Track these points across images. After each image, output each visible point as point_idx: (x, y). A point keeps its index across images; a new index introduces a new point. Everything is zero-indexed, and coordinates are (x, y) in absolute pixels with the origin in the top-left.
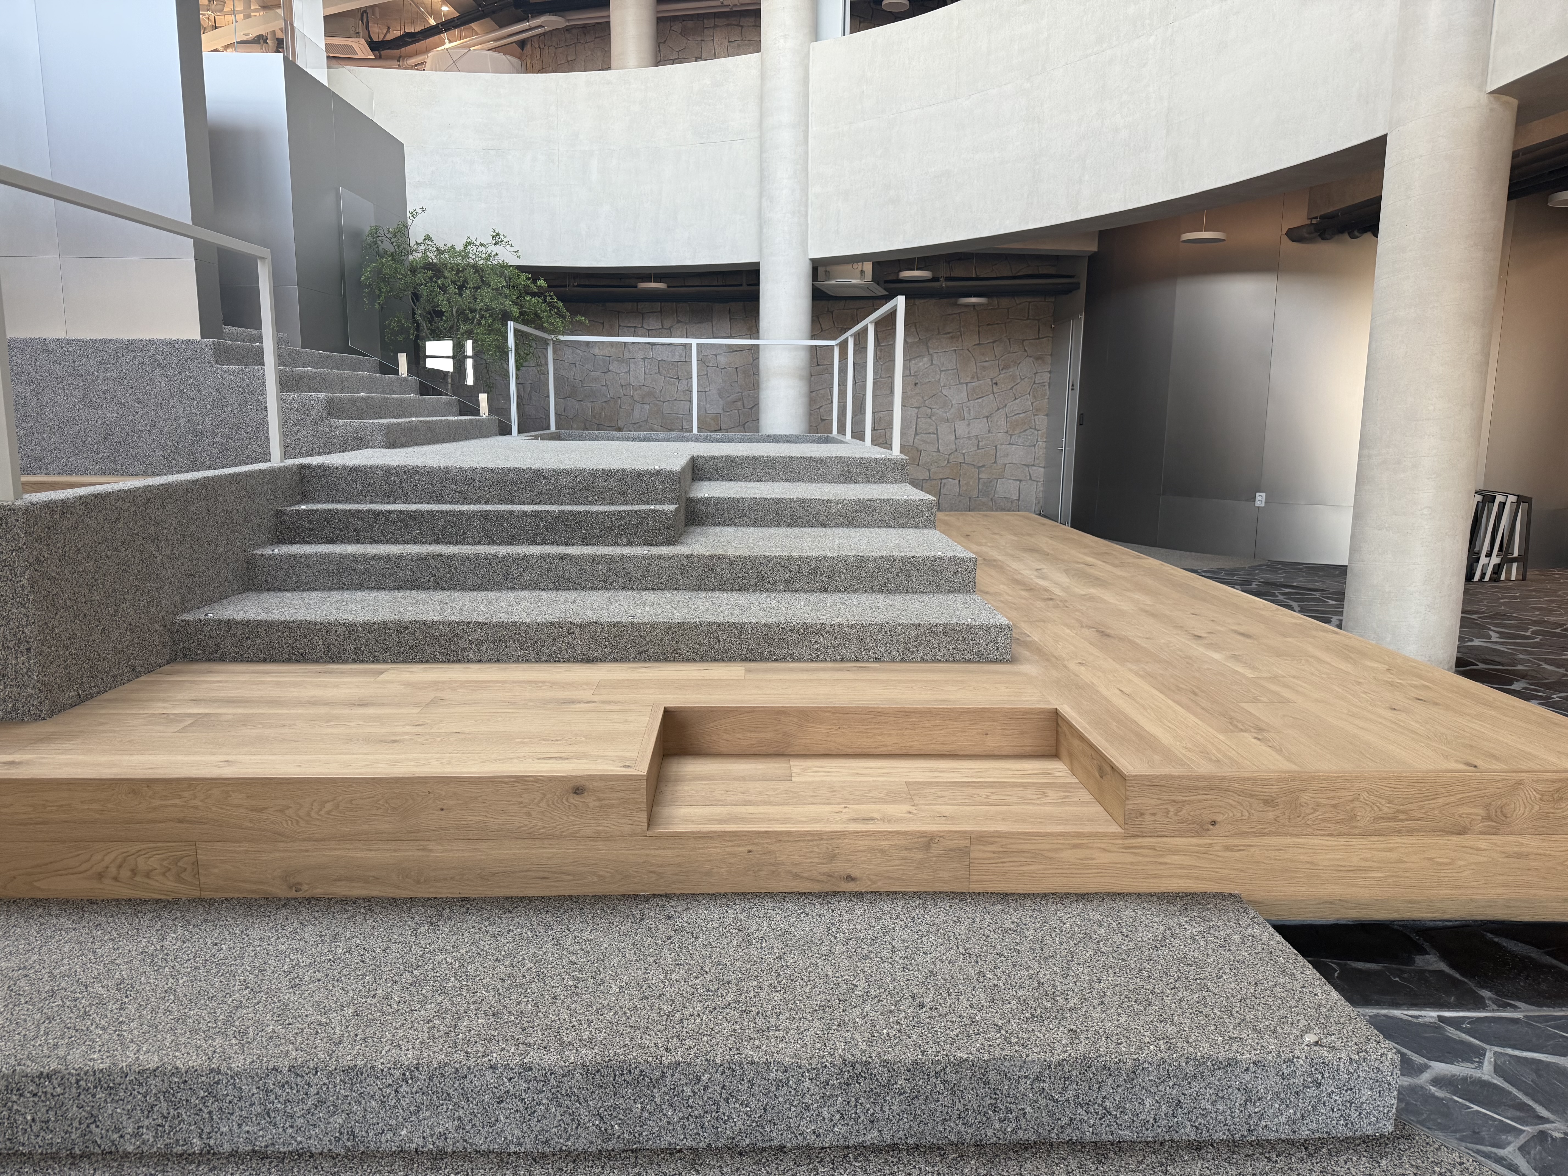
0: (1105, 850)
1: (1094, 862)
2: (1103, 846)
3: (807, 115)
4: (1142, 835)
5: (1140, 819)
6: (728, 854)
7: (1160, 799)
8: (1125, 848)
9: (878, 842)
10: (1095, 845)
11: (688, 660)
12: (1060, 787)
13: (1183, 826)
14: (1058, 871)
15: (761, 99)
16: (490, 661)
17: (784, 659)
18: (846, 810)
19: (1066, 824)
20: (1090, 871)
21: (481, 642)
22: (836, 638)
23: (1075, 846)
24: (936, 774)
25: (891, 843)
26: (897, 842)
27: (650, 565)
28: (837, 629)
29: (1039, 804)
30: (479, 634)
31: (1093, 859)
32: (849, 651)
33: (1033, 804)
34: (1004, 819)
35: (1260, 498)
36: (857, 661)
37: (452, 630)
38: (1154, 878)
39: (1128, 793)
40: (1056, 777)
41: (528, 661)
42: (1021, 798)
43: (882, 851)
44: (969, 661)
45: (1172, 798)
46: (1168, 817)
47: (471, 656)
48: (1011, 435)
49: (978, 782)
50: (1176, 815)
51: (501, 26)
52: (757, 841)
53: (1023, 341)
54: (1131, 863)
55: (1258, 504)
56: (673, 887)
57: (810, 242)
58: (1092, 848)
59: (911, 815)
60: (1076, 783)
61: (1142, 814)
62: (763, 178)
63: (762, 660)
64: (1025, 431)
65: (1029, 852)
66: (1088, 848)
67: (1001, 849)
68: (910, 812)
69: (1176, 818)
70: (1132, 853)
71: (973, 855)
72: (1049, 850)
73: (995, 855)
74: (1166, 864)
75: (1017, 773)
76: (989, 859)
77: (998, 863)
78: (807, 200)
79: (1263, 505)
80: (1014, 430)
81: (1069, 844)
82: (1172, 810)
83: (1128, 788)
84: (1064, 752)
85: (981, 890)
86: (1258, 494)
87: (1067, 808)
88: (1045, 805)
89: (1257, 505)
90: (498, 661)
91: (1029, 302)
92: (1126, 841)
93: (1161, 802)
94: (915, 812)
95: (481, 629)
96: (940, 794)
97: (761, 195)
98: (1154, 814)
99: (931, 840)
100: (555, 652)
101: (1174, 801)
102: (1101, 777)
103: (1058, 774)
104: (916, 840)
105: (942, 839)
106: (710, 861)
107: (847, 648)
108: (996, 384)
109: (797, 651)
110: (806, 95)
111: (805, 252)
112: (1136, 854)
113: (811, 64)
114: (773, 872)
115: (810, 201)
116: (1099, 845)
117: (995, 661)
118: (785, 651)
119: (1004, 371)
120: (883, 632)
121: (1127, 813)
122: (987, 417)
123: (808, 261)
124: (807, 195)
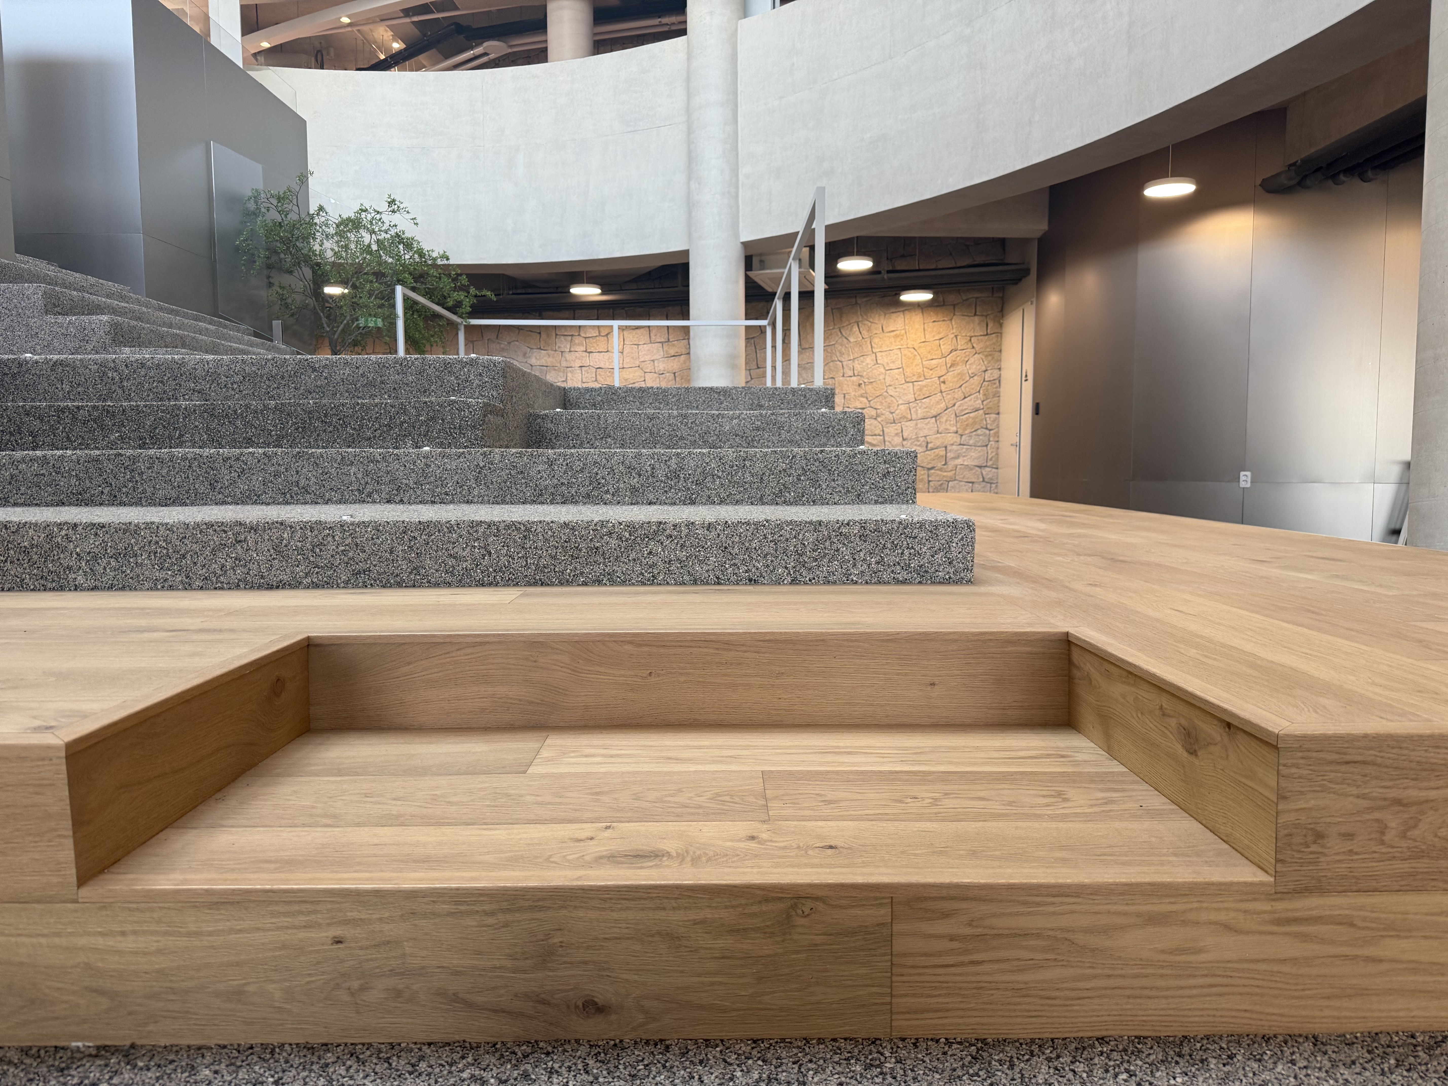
0: (1228, 928)
1: (1203, 957)
2: (1222, 917)
3: (735, 94)
4: (1318, 889)
5: (1314, 848)
6: (284, 947)
7: (1363, 797)
8: (1278, 922)
9: (661, 915)
10: (1204, 916)
11: (437, 585)
12: (1092, 781)
13: (1422, 865)
14: (1112, 983)
15: (688, 80)
16: (111, 588)
17: (599, 582)
18: (608, 834)
19: (1125, 864)
20: (1192, 982)
21: (95, 558)
22: (682, 546)
23: (1153, 920)
24: (830, 758)
25: (693, 915)
26: (707, 914)
27: (428, 466)
28: (685, 531)
29: (1052, 818)
30: (92, 544)
31: (1199, 951)
32: (705, 568)
33: (1038, 817)
34: (973, 854)
35: (1244, 478)
36: (719, 584)
37: (50, 537)
38: (1350, 997)
39: (1284, 783)
40: (1077, 764)
41: (171, 588)
42: (1010, 804)
43: (671, 938)
44: (904, 582)
45: (1393, 793)
46: (1382, 843)
47: (80, 579)
48: (962, 435)
49: (915, 773)
50: (1403, 835)
51: (447, 57)
52: (355, 914)
53: (971, 337)
54: (1294, 961)
55: (1243, 484)
56: (151, 1027)
57: (741, 225)
58: (1197, 923)
59: (753, 845)
60: (1122, 774)
61: (1319, 836)
62: (692, 159)
63: (561, 584)
64: (976, 431)
65: (1038, 936)
66: (1184, 923)
67: (968, 931)
68: (753, 838)
69: (1404, 844)
70: (1296, 935)
71: (900, 945)
72: (1088, 931)
73: (955, 945)
74: (1380, 961)
75: (996, 755)
76: (940, 954)
77: (962, 964)
78: (737, 180)
79: (1249, 485)
80: (965, 429)
81: (1139, 915)
82: (1394, 822)
83: (1284, 771)
84: (1087, 716)
85: (920, 1033)
86: (1242, 473)
87: (1118, 825)
88: (1064, 818)
89: (1241, 486)
90: (123, 588)
91: (977, 298)
92: (1280, 906)
93: (1366, 803)
94: (765, 836)
95: (96, 534)
96: (830, 795)
97: (689, 179)
98: (1349, 836)
99: (794, 907)
100: (215, 573)
101: (1398, 802)
102: (1193, 753)
103: (1080, 757)
104: (755, 909)
105: (820, 906)
106: (238, 964)
107: (701, 562)
108: (944, 382)
109: (619, 569)
110: (735, 73)
111: (737, 235)
112: (1305, 937)
113: (739, 41)
114: (398, 993)
115: (740, 183)
116: (1213, 916)
117: (947, 581)
118: (599, 569)
119: (952, 369)
120: (760, 535)
121: (1282, 833)
122: (935, 417)
123: (740, 245)
124: (737, 176)
